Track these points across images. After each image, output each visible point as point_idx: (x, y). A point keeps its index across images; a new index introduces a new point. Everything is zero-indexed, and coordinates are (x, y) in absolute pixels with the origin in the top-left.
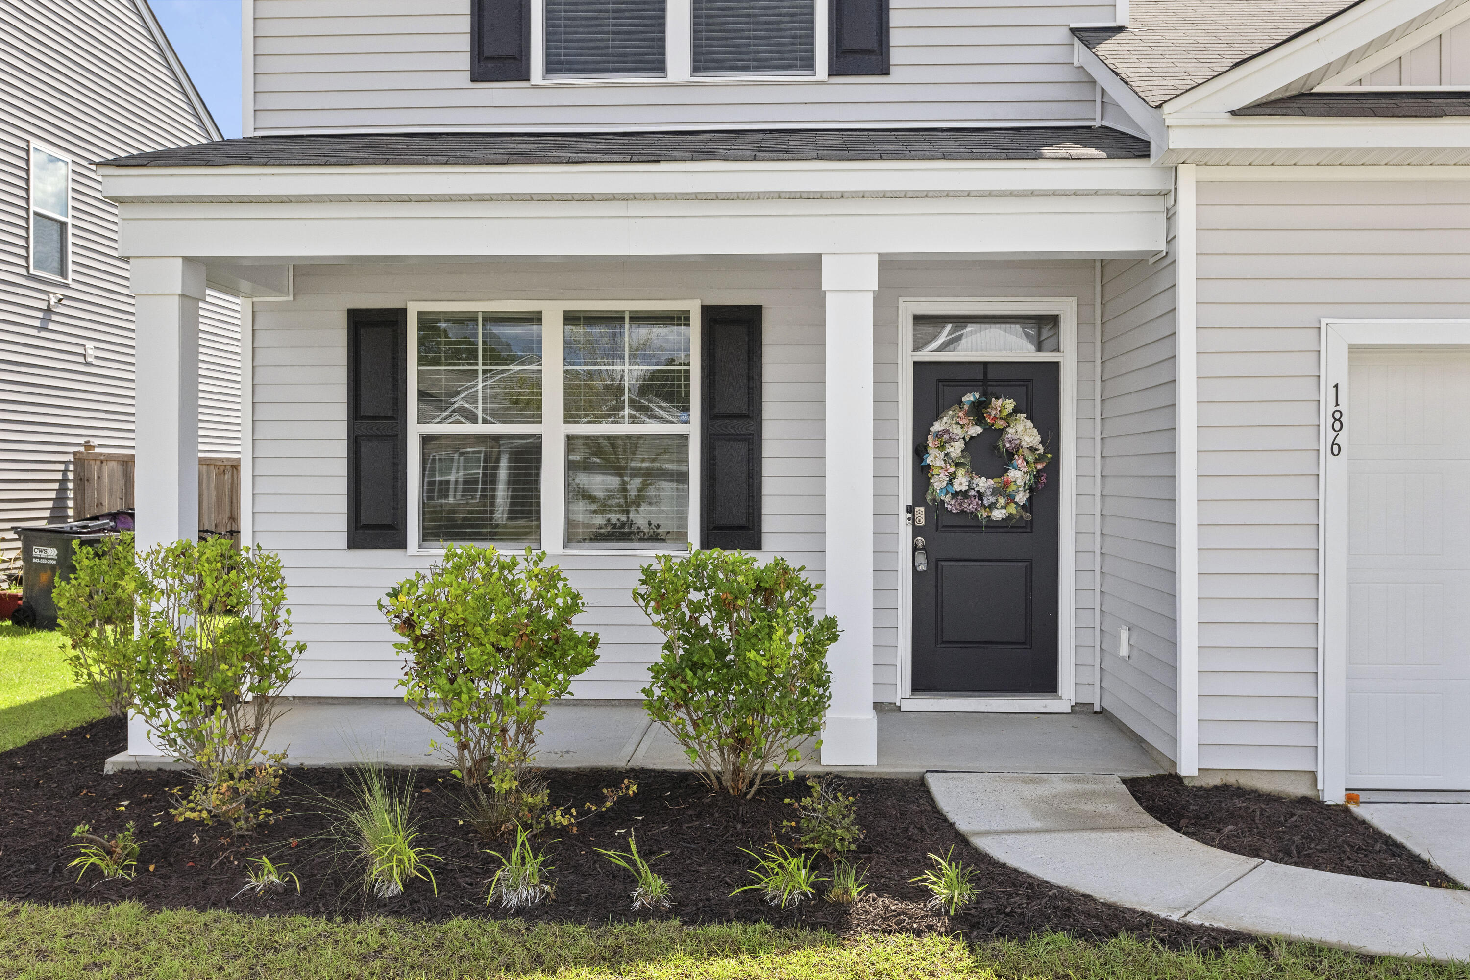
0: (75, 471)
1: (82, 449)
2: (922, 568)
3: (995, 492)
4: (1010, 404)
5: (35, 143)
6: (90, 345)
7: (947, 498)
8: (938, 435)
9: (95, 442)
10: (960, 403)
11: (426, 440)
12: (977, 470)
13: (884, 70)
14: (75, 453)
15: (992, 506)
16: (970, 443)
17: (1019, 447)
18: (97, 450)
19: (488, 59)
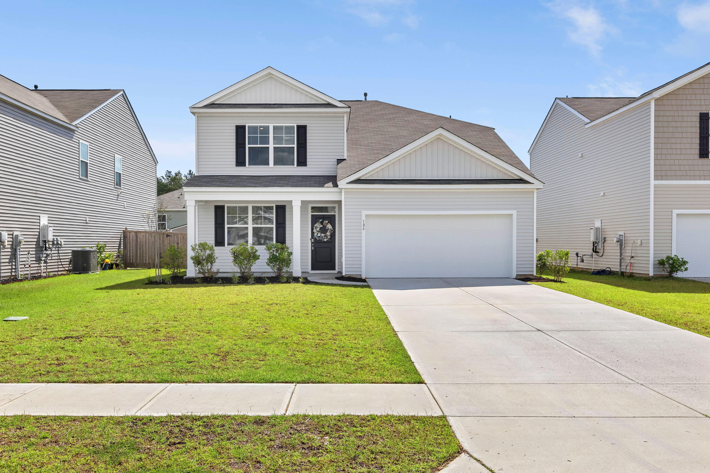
0: (123, 235)
1: (125, 229)
2: (313, 249)
3: (324, 236)
4: (327, 222)
5: (116, 155)
6: (125, 203)
7: (317, 237)
8: (315, 227)
9: (128, 228)
10: (319, 221)
11: (228, 228)
12: (322, 232)
13: (306, 166)
14: (123, 230)
15: (324, 239)
16: (321, 228)
17: (329, 229)
18: (128, 230)
19: (239, 163)
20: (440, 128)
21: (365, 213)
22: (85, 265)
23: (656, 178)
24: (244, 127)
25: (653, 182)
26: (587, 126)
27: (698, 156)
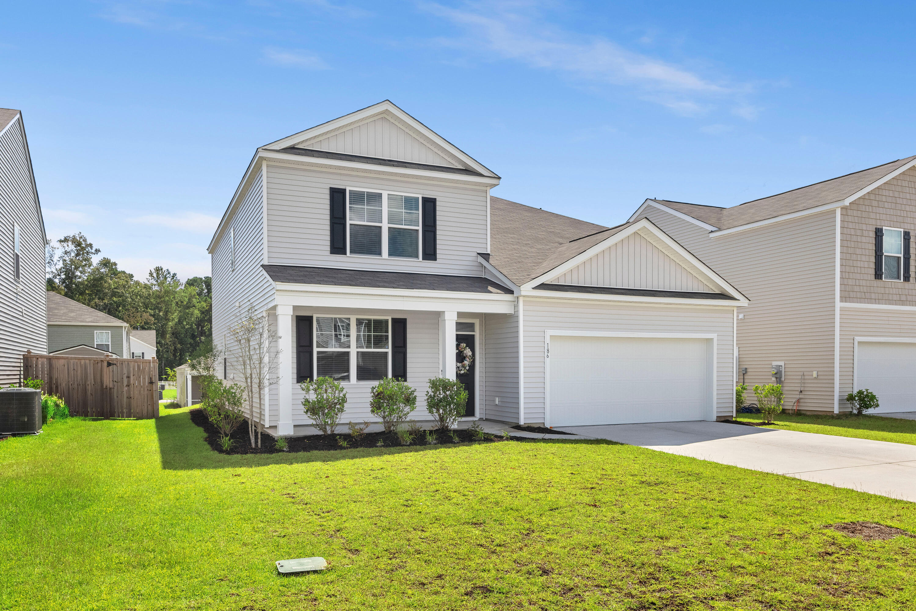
0: (24, 362)
1: (26, 353)
3: (461, 366)
4: (465, 345)
6: (23, 308)
9: (32, 351)
11: (319, 353)
13: (435, 260)
14: (23, 355)
15: (461, 370)
17: (467, 355)
18: (33, 354)
19: (335, 248)
20: (644, 219)
21: (550, 332)
22: (26, 420)
23: (843, 299)
24: (343, 191)
25: (838, 304)
26: (712, 235)
27: (873, 277)
